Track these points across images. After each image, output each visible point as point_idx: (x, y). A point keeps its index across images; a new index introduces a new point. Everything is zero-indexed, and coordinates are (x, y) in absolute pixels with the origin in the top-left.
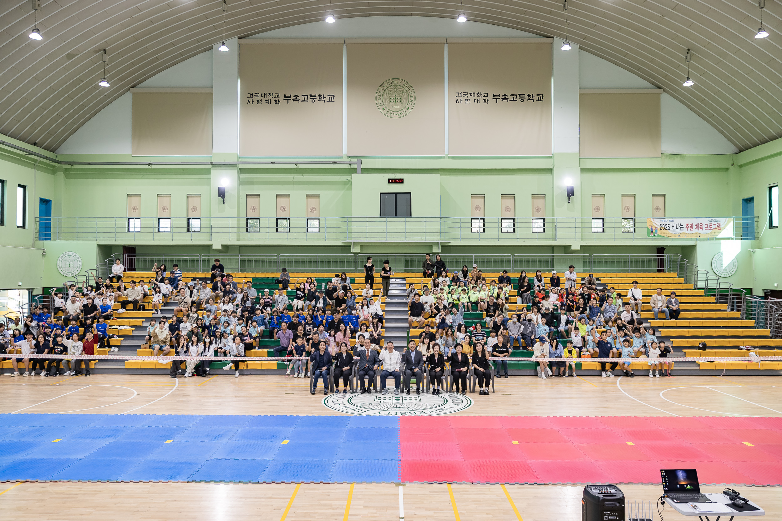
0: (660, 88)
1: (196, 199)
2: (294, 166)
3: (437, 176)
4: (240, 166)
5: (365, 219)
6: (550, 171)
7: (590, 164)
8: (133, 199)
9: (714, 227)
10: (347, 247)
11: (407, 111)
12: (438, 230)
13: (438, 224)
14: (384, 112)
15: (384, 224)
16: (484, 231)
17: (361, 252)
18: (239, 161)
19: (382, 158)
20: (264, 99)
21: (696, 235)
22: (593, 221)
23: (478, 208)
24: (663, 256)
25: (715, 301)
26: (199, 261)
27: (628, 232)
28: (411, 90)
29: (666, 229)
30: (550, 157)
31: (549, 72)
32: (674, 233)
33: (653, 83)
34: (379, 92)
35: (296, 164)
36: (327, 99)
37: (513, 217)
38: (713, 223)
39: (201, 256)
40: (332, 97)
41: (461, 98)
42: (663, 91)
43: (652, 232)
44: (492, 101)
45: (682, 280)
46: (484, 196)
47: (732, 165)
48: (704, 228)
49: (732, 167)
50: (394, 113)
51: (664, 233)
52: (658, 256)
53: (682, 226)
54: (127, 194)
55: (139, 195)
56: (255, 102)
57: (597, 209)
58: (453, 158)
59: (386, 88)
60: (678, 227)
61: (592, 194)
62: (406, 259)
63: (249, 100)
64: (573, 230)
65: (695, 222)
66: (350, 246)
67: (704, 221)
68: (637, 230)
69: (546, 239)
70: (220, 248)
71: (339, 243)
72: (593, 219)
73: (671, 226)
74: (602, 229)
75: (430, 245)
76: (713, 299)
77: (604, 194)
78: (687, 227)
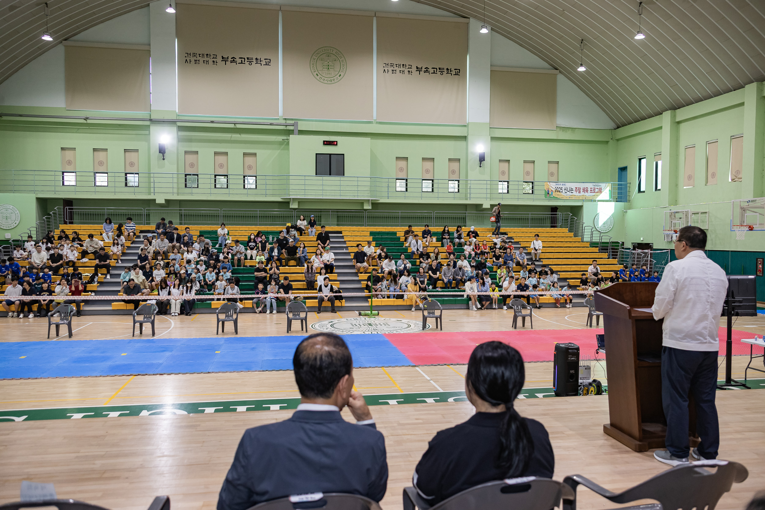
0: (556, 69)
1: (133, 154)
2: (232, 126)
3: (368, 140)
4: (179, 124)
5: (303, 178)
6: (464, 138)
7: (499, 133)
8: (67, 152)
9: (597, 190)
10: (285, 203)
11: (339, 78)
12: (367, 188)
13: (369, 184)
14: (318, 78)
15: (320, 183)
16: (407, 190)
17: (299, 208)
18: (178, 118)
19: (316, 121)
20: (201, 60)
21: (583, 197)
22: (500, 183)
23: (401, 170)
24: (556, 214)
25: (598, 252)
26: (142, 215)
27: (528, 193)
28: (343, 59)
29: (560, 192)
30: (465, 126)
31: (466, 50)
32: (565, 195)
33: (551, 65)
34: (313, 58)
35: (235, 124)
36: (263, 62)
37: (432, 179)
38: (596, 187)
39: (144, 210)
40: (268, 61)
41: (387, 68)
42: (560, 72)
43: (548, 194)
44: (415, 73)
45: (572, 234)
46: (407, 158)
47: (612, 139)
48: (589, 191)
49: (611, 141)
50: (327, 79)
51: (558, 195)
52: (552, 214)
53: (572, 190)
54: (61, 148)
55: (74, 149)
56: (193, 62)
57: (503, 173)
58: (380, 123)
59: (319, 55)
60: (569, 190)
61: (499, 160)
62: (338, 214)
63: (186, 60)
64: (485, 191)
65: (582, 186)
66: (288, 203)
67: (590, 186)
68: (535, 192)
69: (461, 199)
70: (163, 202)
71: (278, 199)
72: (500, 181)
73: (563, 189)
74: (507, 190)
75: (362, 203)
76: (597, 250)
77: (509, 160)
78: (576, 190)
